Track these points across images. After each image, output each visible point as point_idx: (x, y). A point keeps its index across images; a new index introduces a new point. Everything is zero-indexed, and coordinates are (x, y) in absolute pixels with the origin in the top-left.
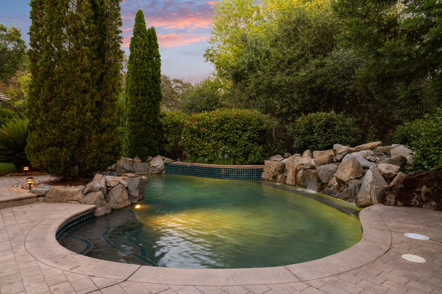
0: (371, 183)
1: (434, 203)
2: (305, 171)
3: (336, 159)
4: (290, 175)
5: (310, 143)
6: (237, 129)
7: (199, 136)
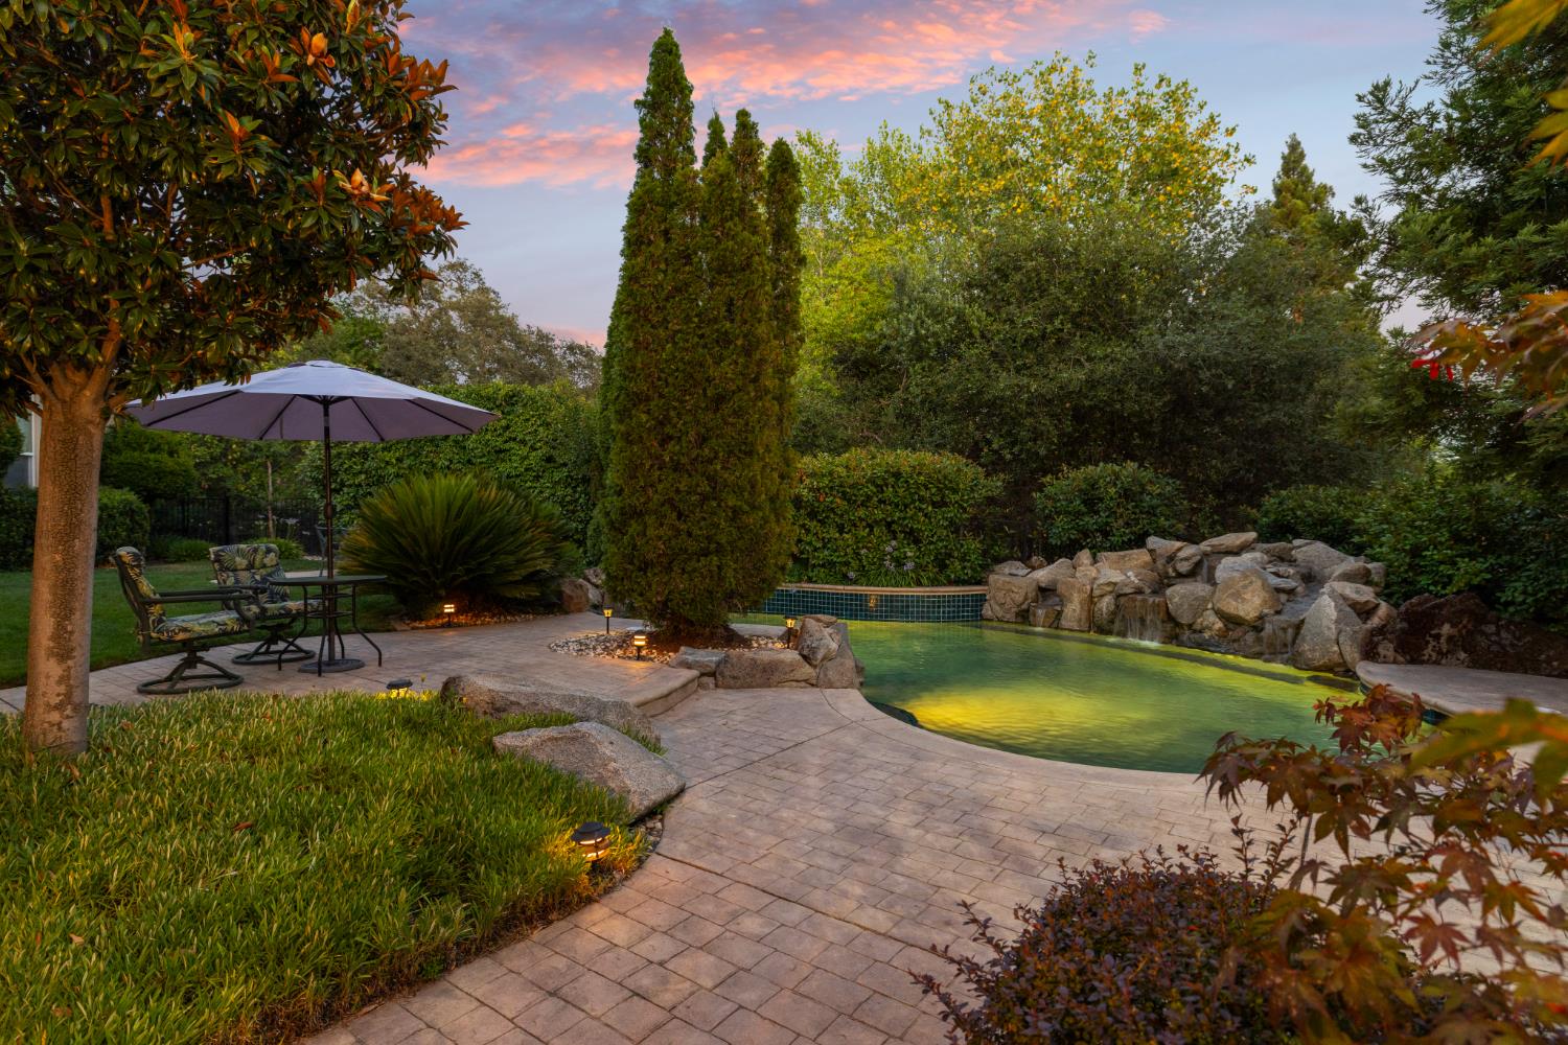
0: (1337, 622)
1: (1463, 655)
2: (1122, 600)
3: (1175, 570)
4: (1073, 609)
5: (1086, 534)
6: (922, 499)
7: (812, 515)
